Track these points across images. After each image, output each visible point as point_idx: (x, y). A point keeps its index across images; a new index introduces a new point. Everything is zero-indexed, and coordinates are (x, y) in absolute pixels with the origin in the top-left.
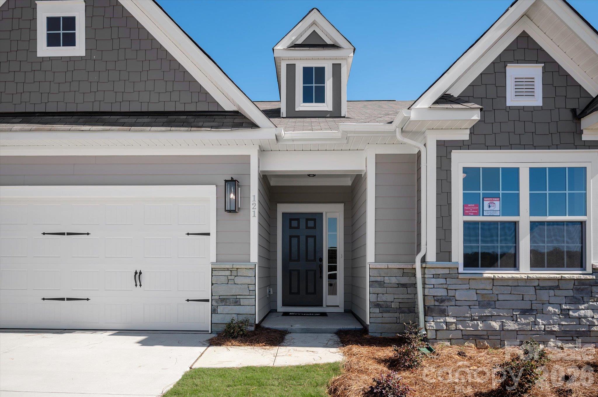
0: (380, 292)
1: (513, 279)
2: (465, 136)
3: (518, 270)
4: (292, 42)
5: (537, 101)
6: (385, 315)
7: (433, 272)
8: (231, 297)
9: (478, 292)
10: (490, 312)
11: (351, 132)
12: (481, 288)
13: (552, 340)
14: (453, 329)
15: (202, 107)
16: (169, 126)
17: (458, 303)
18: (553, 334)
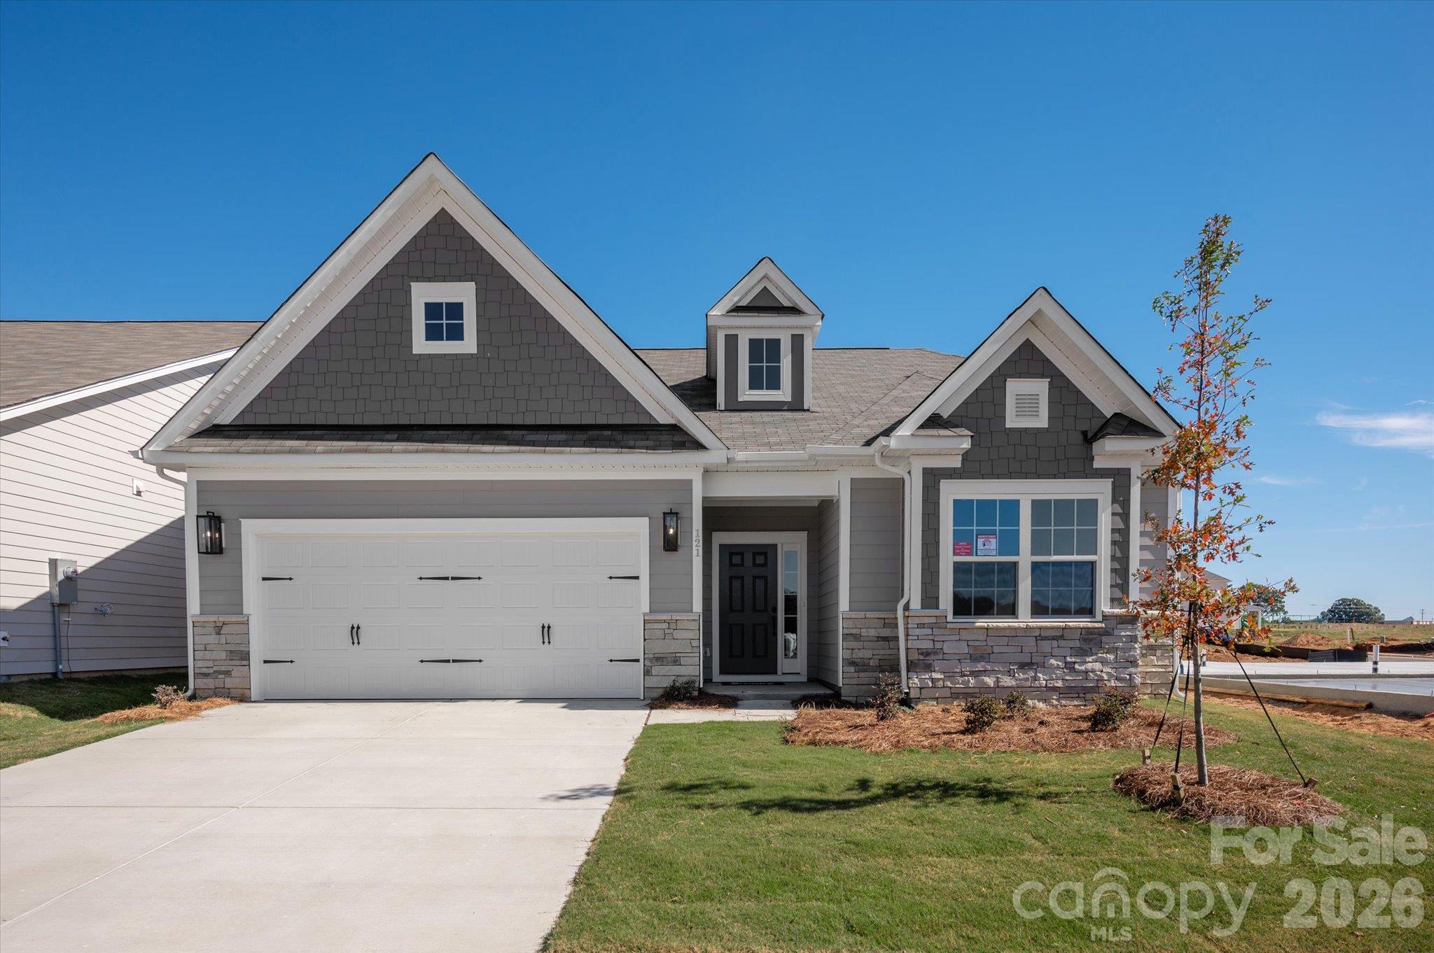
0: (855, 647)
1: (1010, 628)
2: (956, 463)
3: (1017, 618)
4: (734, 305)
5: (1042, 421)
6: (862, 674)
7: (917, 621)
8: (668, 655)
9: (970, 643)
10: (983, 666)
11: (819, 456)
12: (973, 639)
13: (1055, 697)
14: (940, 686)
15: (631, 419)
16: (592, 446)
17: (947, 657)
18: (1057, 691)
